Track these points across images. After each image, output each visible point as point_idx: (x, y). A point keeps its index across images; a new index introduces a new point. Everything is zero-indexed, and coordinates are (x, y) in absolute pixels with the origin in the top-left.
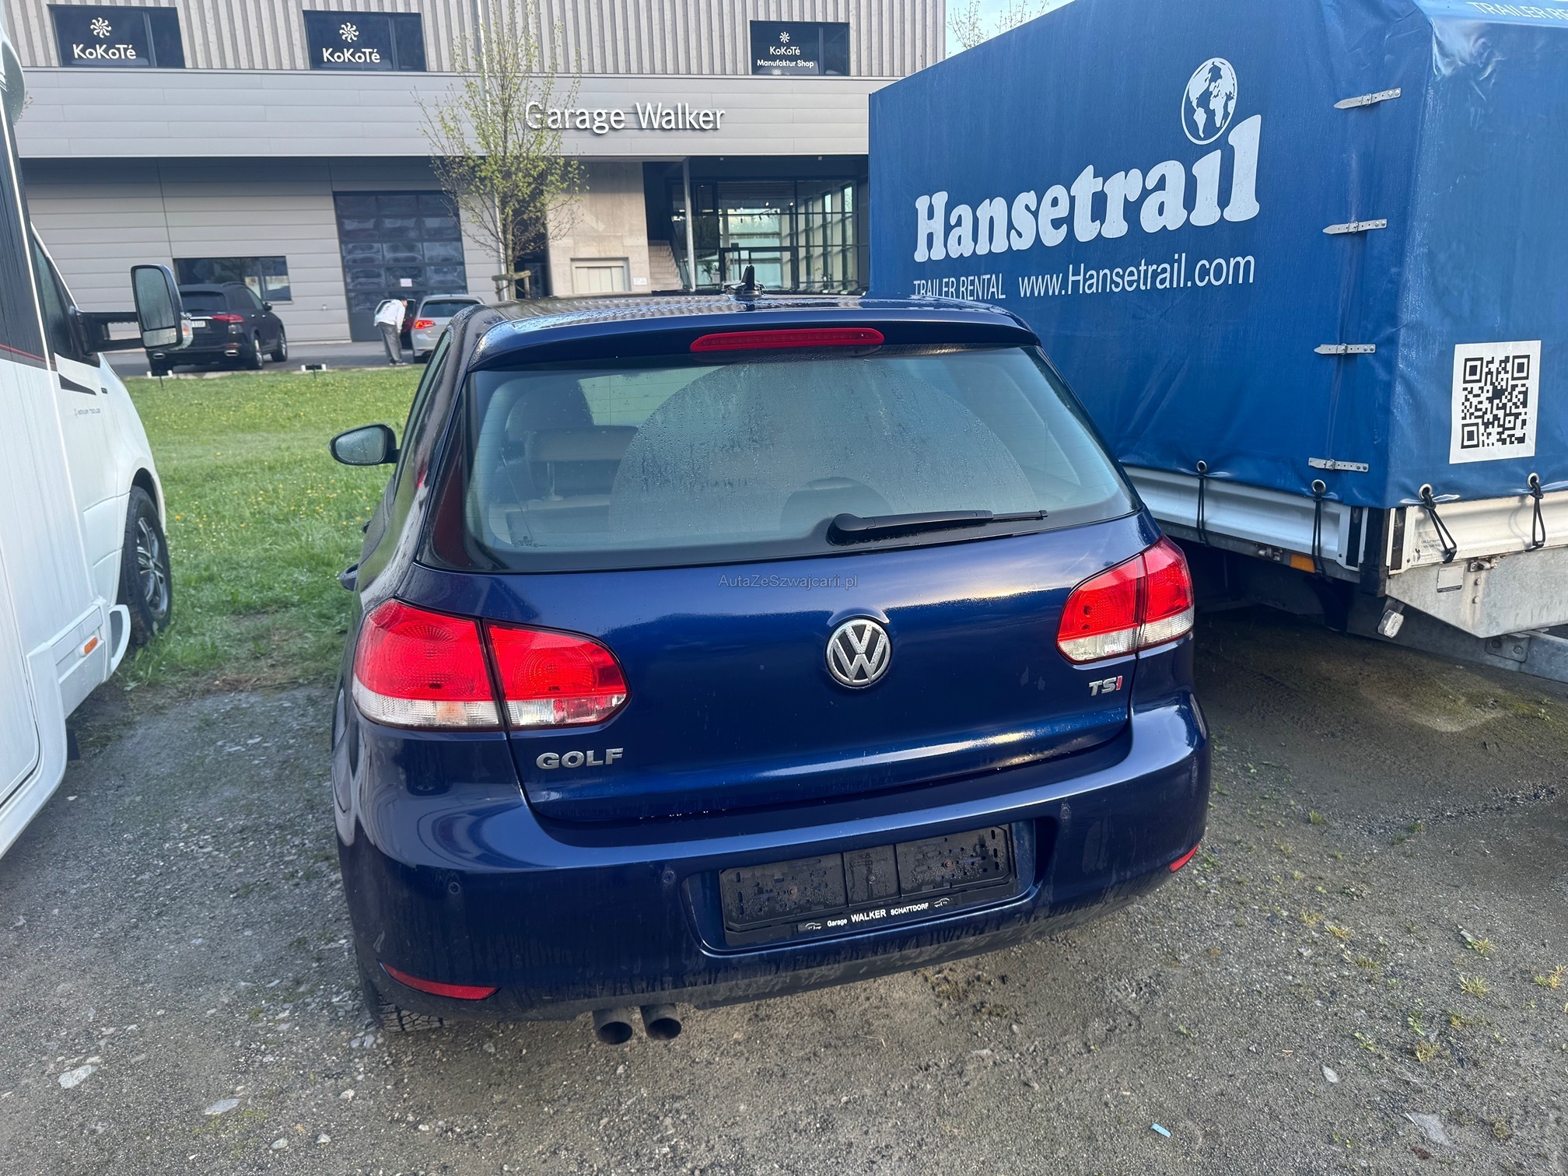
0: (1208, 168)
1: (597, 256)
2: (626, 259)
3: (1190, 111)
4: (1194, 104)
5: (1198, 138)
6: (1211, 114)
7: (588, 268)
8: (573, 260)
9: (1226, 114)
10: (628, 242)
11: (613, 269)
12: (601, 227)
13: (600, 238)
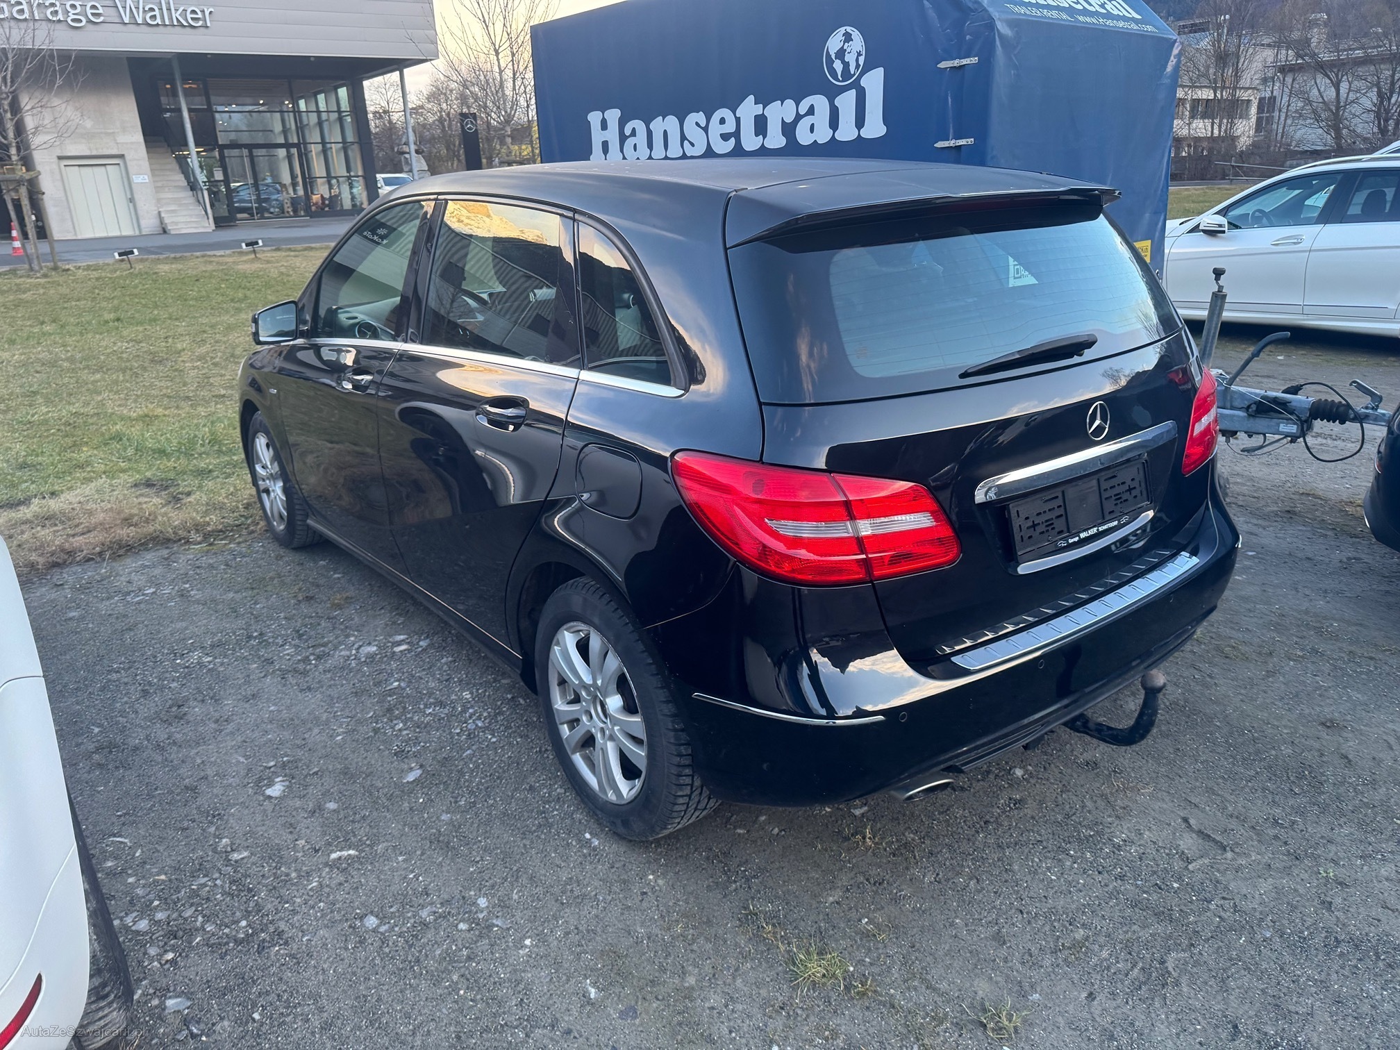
0: (846, 102)
1: (87, 153)
2: (122, 156)
3: (830, 62)
4: (833, 57)
5: (839, 81)
6: (846, 65)
7: (79, 166)
8: (60, 158)
9: (858, 66)
10: (121, 139)
11: (108, 167)
12: (89, 124)
13: (89, 136)
